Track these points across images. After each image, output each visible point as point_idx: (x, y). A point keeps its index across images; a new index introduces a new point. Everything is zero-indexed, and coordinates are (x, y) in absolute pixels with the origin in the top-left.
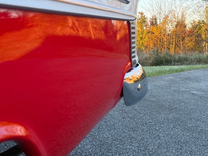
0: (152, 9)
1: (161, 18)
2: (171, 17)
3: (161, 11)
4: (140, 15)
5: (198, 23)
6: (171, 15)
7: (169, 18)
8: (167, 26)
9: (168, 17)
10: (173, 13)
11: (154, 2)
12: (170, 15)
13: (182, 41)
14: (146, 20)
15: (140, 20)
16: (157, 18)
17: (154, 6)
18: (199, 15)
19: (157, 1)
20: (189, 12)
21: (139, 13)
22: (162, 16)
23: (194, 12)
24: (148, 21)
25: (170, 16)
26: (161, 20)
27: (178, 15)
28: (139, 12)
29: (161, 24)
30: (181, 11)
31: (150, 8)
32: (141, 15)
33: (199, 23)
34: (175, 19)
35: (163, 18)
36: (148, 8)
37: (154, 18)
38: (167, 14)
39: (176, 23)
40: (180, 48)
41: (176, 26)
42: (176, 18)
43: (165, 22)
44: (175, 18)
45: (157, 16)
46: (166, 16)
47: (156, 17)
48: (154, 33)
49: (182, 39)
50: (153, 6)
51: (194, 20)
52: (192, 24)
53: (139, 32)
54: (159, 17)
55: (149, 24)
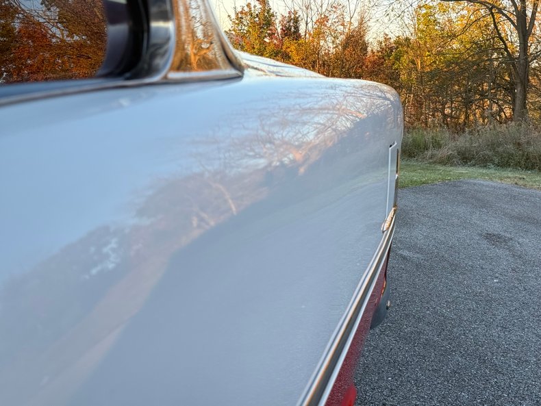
1: (309, 20)
2: (334, 20)
4: (259, 6)
5: (396, 42)
6: (335, 16)
7: (329, 24)
8: (322, 43)
9: (326, 19)
10: (338, 12)
12: (331, 17)
14: (273, 19)
15: (257, 19)
16: (300, 19)
18: (400, 23)
20: (378, 13)
22: (313, 14)
23: (388, 15)
24: (277, 21)
25: (332, 17)
26: (310, 25)
27: (351, 18)
29: (307, 36)
30: (358, 10)
32: (261, 6)
33: (398, 43)
34: (342, 27)
35: (314, 20)
37: (293, 16)
38: (324, 10)
39: (342, 37)
41: (346, 45)
42: (345, 24)
43: (319, 34)
44: (343, 25)
45: (300, 13)
46: (323, 16)
47: (297, 16)
48: (290, 58)
51: (387, 35)
52: (381, 43)
53: (254, 48)
54: (305, 16)
55: (279, 30)
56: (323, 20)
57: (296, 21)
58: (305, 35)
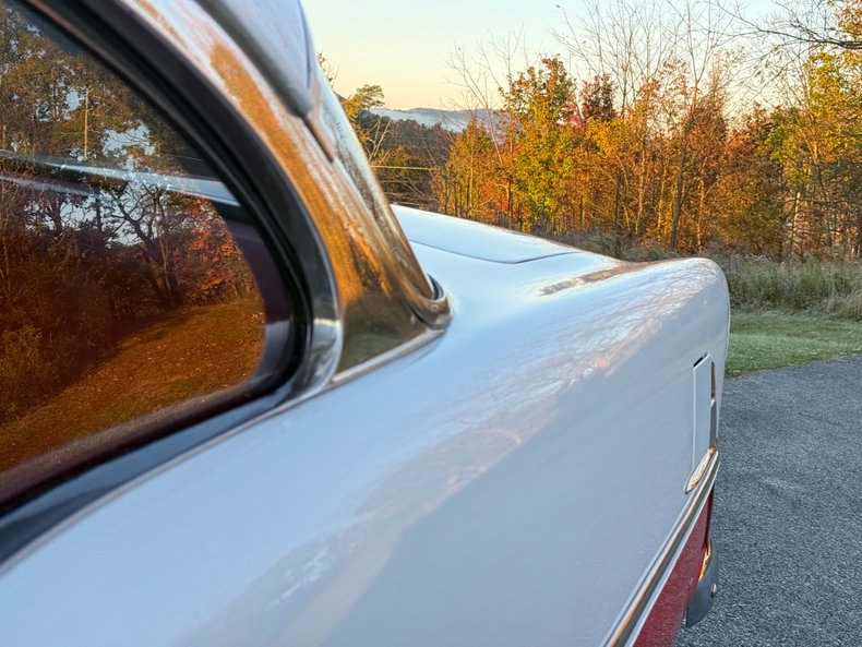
0: (594, 47)
2: (668, 87)
3: (633, 58)
4: (547, 71)
5: (774, 116)
6: (671, 80)
7: (661, 93)
8: (650, 123)
9: (656, 85)
10: (676, 73)
11: (608, 21)
12: (665, 81)
13: (707, 185)
14: (571, 89)
15: (544, 91)
16: (613, 87)
17: (605, 38)
18: (780, 85)
19: (618, 19)
20: (742, 71)
21: (545, 61)
22: (634, 78)
23: (759, 73)
24: (577, 92)
25: (667, 82)
26: (630, 96)
27: (697, 82)
28: (544, 57)
29: (626, 113)
30: (709, 68)
31: (589, 42)
32: (550, 71)
33: (778, 117)
34: (683, 97)
35: (637, 88)
36: (580, 42)
37: (601, 84)
38: (652, 71)
39: (682, 113)
40: (696, 212)
41: (689, 125)
42: (688, 92)
43: (644, 110)
44: (684, 93)
45: (613, 78)
46: (650, 81)
47: (609, 82)
48: (598, 149)
49: (705, 180)
50: (603, 34)
51: (758, 105)
52: (749, 118)
53: (540, 136)
54: (622, 81)
55: (580, 106)
56: (650, 88)
57: (608, 90)
58: (622, 113)
